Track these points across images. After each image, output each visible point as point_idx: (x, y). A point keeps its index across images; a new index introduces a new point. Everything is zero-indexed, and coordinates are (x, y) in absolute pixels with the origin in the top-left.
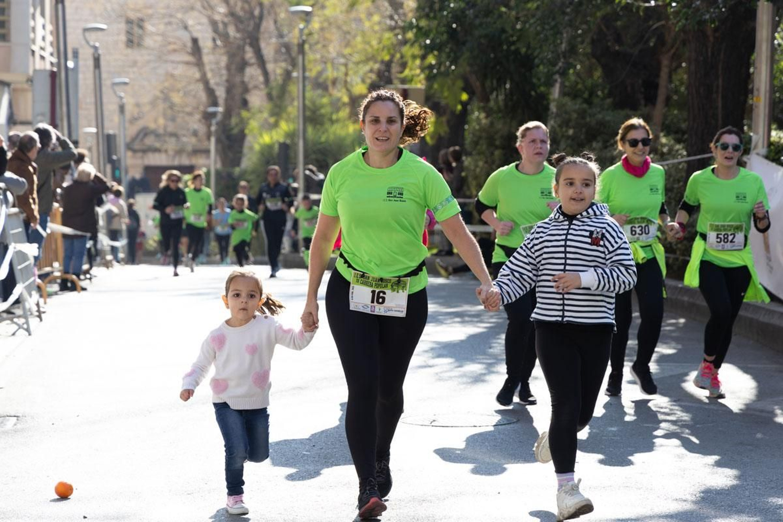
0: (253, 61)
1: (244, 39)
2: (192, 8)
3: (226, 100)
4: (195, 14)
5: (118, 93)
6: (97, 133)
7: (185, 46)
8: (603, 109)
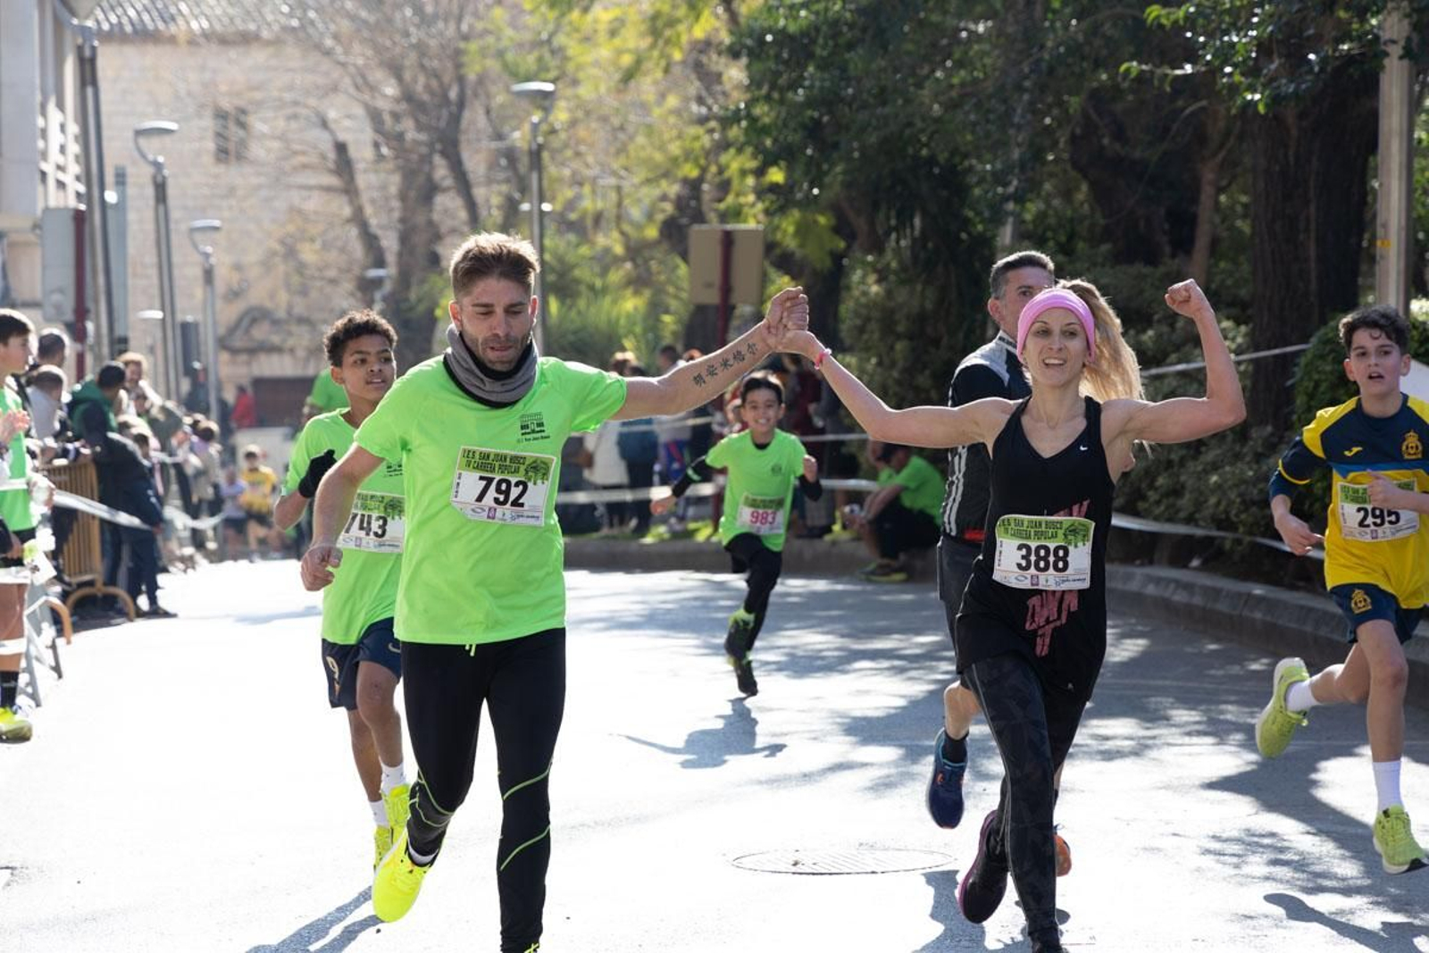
0: (449, 182)
1: (431, 145)
2: (335, 89)
3: (400, 255)
4: (340, 99)
5: (201, 247)
6: (163, 320)
7: (323, 157)
8: (1095, 265)
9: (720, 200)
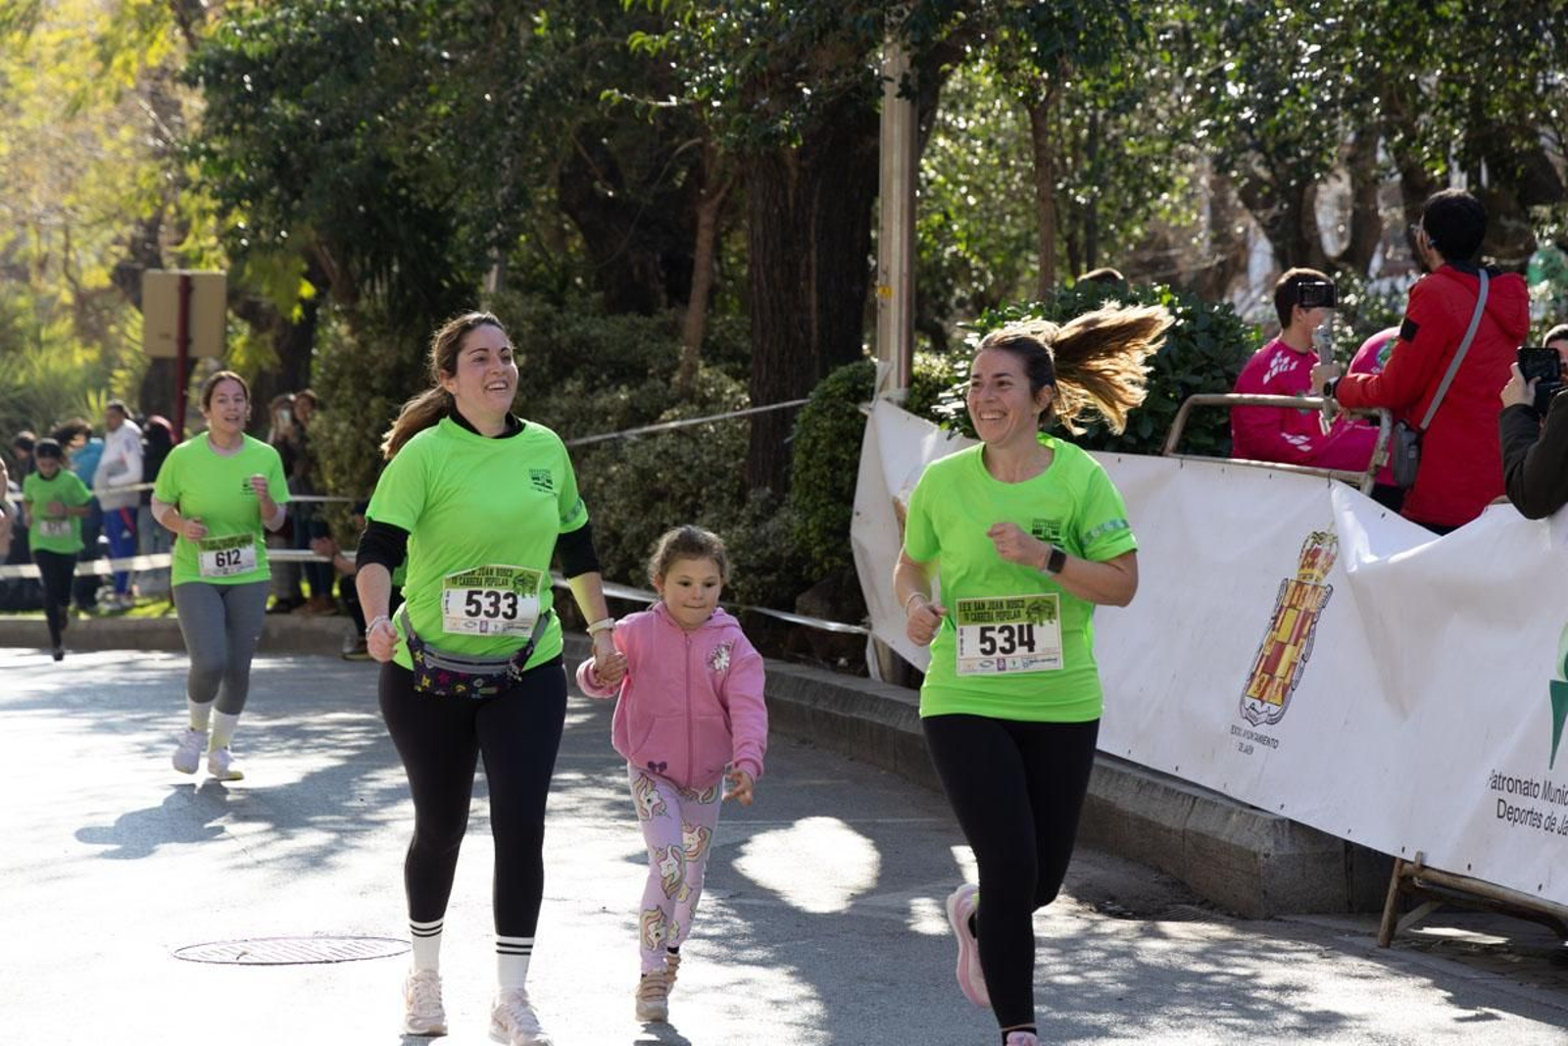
8: (585, 314)
9: (178, 243)
